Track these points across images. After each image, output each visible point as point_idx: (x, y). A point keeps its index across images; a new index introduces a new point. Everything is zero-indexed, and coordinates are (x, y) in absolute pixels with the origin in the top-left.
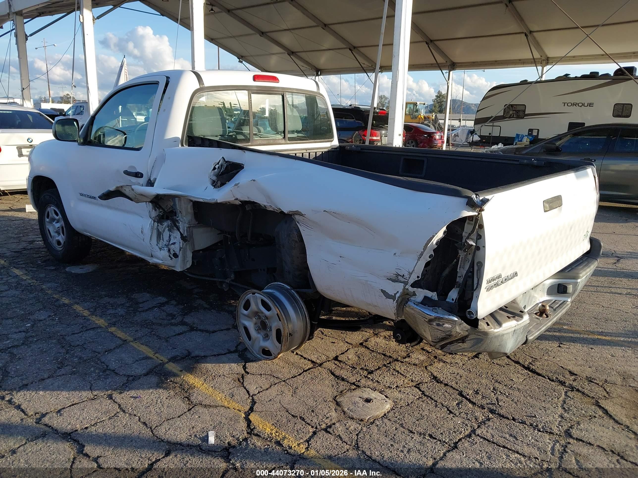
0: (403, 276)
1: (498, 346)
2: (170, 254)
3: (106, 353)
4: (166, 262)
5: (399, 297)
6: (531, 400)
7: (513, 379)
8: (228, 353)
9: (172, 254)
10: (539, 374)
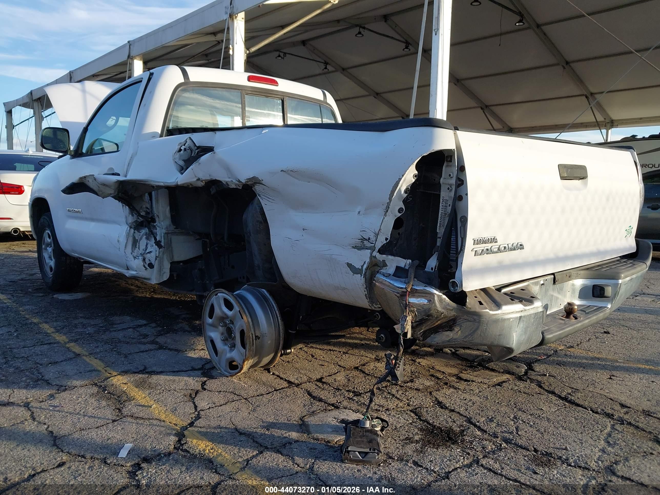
0: (369, 239)
1: (497, 337)
2: (145, 264)
3: (50, 365)
4: (140, 273)
5: (366, 269)
6: (563, 431)
7: (543, 409)
8: (191, 370)
9: (147, 264)
10: (578, 405)
